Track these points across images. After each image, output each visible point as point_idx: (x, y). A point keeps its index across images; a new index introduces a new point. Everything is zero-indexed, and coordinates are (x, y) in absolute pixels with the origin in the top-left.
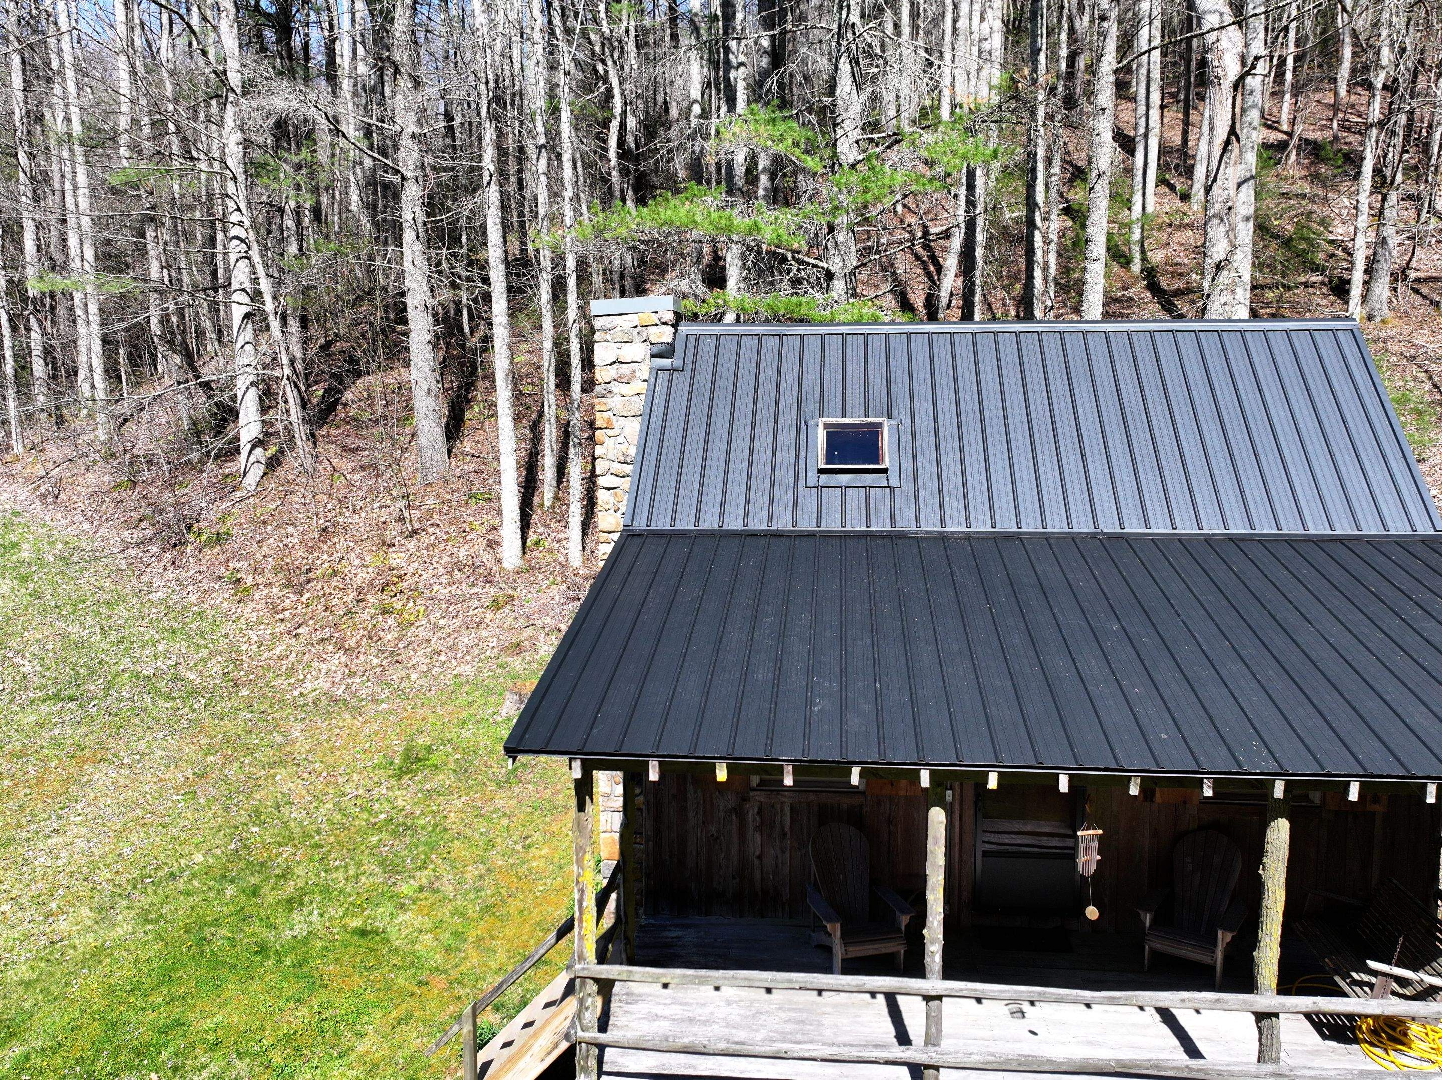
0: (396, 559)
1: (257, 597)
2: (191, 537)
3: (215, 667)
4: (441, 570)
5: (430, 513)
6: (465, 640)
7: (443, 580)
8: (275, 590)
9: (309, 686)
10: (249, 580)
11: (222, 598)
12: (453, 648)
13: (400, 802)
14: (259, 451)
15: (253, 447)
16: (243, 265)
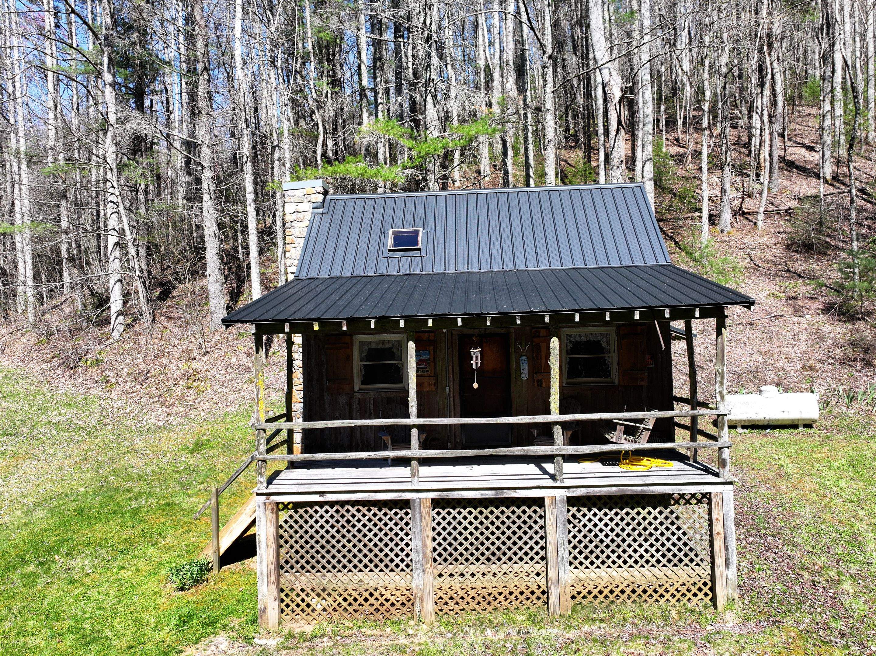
0: (196, 365)
1: (118, 388)
2: (81, 363)
3: (93, 419)
4: (220, 368)
5: (217, 343)
6: (232, 397)
7: (222, 372)
8: (128, 384)
9: (145, 423)
10: (114, 381)
11: (99, 390)
12: (226, 401)
13: (192, 463)
14: (121, 318)
15: (118, 315)
16: (115, 216)
